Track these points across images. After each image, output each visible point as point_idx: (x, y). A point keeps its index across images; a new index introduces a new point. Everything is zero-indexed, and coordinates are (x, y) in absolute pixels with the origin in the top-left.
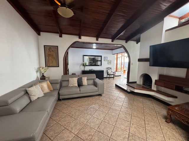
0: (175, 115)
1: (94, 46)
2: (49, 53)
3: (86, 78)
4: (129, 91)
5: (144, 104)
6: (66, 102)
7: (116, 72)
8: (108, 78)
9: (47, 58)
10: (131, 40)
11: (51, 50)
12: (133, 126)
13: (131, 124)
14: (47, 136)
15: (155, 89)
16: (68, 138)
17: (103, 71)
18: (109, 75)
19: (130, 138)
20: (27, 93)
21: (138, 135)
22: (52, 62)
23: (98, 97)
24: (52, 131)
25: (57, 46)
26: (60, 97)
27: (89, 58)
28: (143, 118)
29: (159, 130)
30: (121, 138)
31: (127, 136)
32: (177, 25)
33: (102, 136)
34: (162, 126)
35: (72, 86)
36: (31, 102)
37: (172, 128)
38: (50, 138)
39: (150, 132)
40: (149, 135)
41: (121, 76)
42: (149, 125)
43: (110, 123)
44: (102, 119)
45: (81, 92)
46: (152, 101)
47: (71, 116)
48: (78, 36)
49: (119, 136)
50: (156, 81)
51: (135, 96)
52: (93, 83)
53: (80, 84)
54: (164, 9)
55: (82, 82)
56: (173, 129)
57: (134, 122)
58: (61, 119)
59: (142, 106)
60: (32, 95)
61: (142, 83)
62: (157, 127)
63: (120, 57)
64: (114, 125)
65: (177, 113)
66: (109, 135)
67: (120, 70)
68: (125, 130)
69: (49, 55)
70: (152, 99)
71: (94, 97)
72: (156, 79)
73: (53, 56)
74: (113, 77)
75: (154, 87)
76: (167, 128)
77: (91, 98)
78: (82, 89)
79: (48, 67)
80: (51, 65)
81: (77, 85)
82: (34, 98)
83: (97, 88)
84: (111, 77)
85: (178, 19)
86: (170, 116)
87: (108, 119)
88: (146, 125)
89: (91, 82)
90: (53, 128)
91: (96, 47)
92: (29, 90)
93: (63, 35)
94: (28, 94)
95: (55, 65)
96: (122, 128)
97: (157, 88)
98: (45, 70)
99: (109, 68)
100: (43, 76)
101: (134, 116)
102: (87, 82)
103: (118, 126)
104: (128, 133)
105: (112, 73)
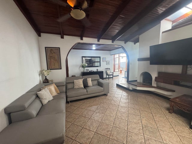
0: (177, 106)
1: (94, 47)
2: (51, 55)
3: (90, 79)
4: (131, 89)
5: (147, 100)
6: (74, 104)
7: (114, 72)
8: (107, 78)
9: (49, 60)
10: (130, 41)
11: (53, 52)
12: (144, 119)
13: (142, 117)
14: (68, 137)
15: (155, 86)
16: (89, 136)
17: (103, 71)
18: (108, 75)
19: (145, 129)
20: (37, 97)
21: (150, 126)
22: (54, 64)
23: (103, 96)
24: (70, 132)
25: (59, 48)
26: (68, 99)
27: (85, 59)
28: (150, 112)
29: (166, 120)
30: (137, 130)
31: (142, 128)
32: (171, 28)
33: (120, 131)
34: (167, 117)
35: (78, 87)
36: (42, 106)
37: (175, 117)
38: (71, 138)
39: (159, 122)
40: (159, 124)
41: (118, 76)
42: (157, 117)
43: (123, 119)
44: (115, 116)
45: (89, 93)
46: (153, 96)
47: (84, 116)
48: (80, 37)
49: (134, 128)
50: (156, 77)
51: (137, 93)
52: (97, 84)
53: (86, 86)
54: (160, 13)
55: (87, 83)
56: (177, 118)
57: (143, 116)
58: (75, 120)
59: (146, 102)
60: (44, 98)
61: (142, 81)
62: (163, 118)
63: (117, 58)
64: (127, 119)
65: (179, 103)
66: (126, 129)
67: (118, 70)
68: (138, 123)
69: (51, 57)
70: (153, 95)
71: (100, 97)
72: (156, 76)
73: (55, 58)
74: (112, 78)
75: (154, 84)
76: (171, 117)
77: (97, 99)
78: (89, 89)
79: (50, 69)
80: (53, 67)
81: (82, 86)
82: (45, 102)
83: (103, 88)
84: (110, 78)
85: (172, 22)
86: (173, 107)
87: (120, 116)
88: (154, 117)
89: (96, 82)
90: (71, 129)
91: (96, 48)
92: (40, 94)
93: (65, 36)
94: (39, 98)
95: (58, 67)
96: (135, 122)
97: (157, 84)
98: (48, 72)
99: (108, 68)
100: (46, 79)
101: (142, 111)
102: (92, 83)
103: (131, 120)
104: (141, 125)
105: (111, 74)
